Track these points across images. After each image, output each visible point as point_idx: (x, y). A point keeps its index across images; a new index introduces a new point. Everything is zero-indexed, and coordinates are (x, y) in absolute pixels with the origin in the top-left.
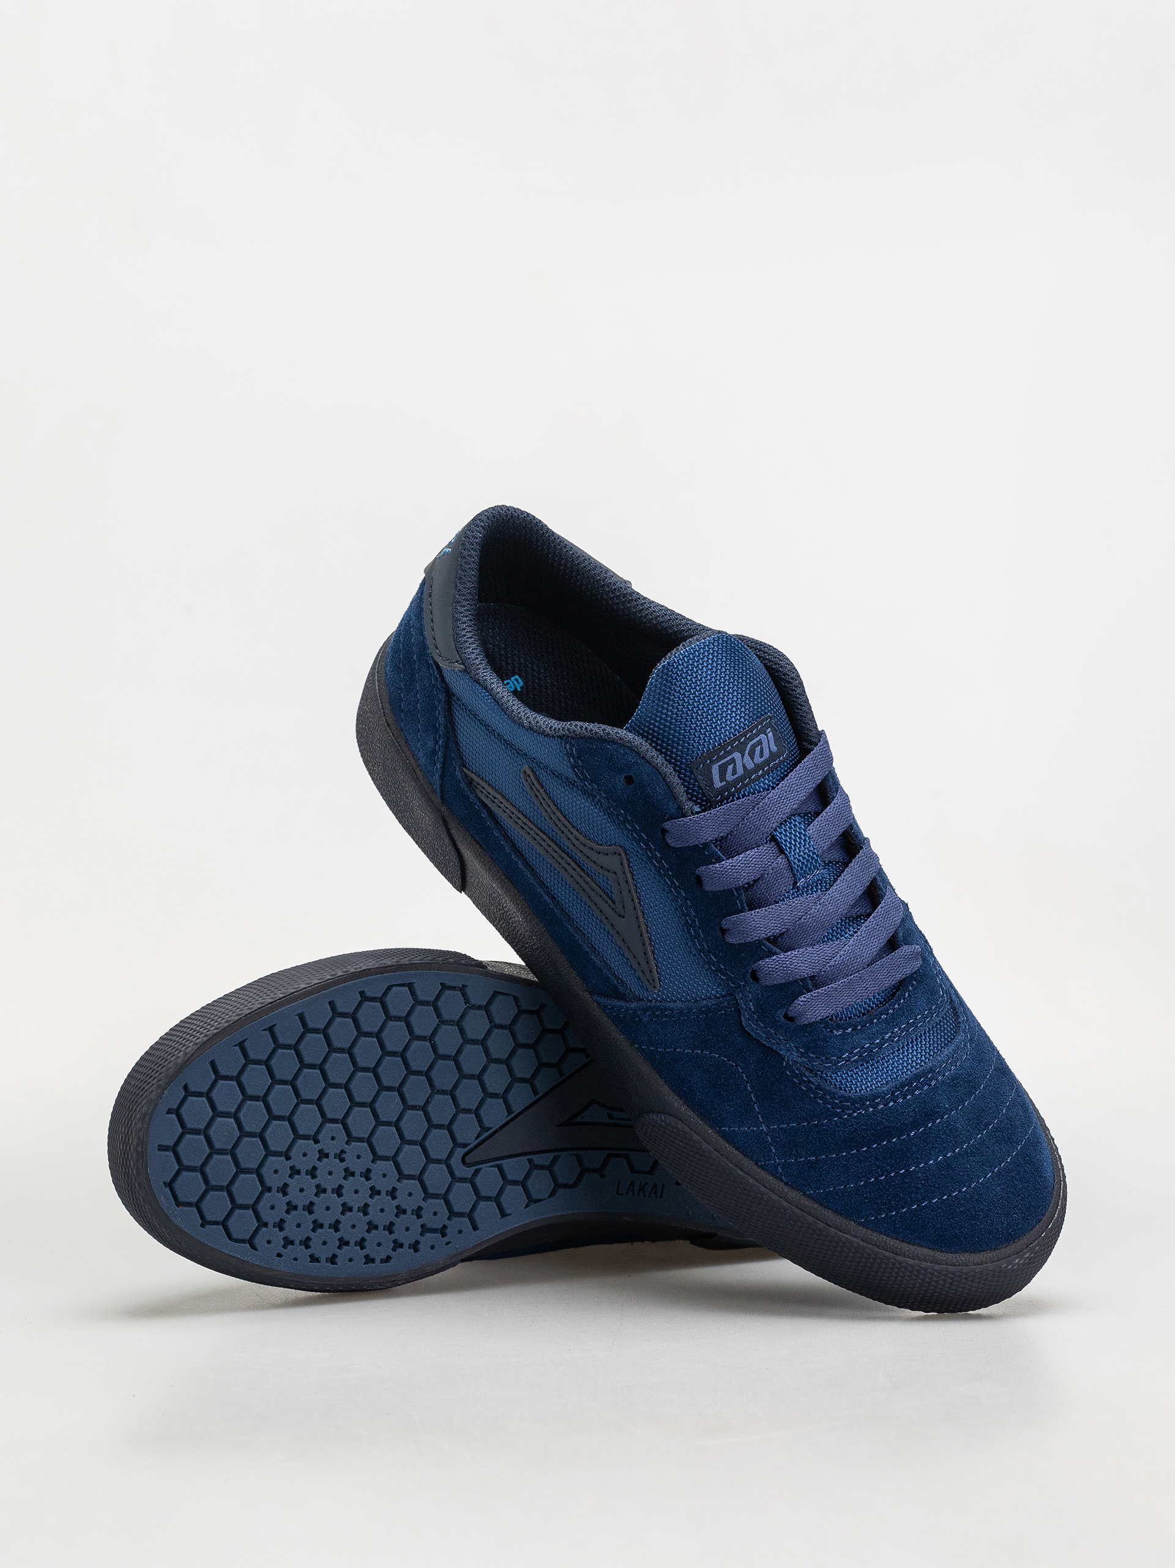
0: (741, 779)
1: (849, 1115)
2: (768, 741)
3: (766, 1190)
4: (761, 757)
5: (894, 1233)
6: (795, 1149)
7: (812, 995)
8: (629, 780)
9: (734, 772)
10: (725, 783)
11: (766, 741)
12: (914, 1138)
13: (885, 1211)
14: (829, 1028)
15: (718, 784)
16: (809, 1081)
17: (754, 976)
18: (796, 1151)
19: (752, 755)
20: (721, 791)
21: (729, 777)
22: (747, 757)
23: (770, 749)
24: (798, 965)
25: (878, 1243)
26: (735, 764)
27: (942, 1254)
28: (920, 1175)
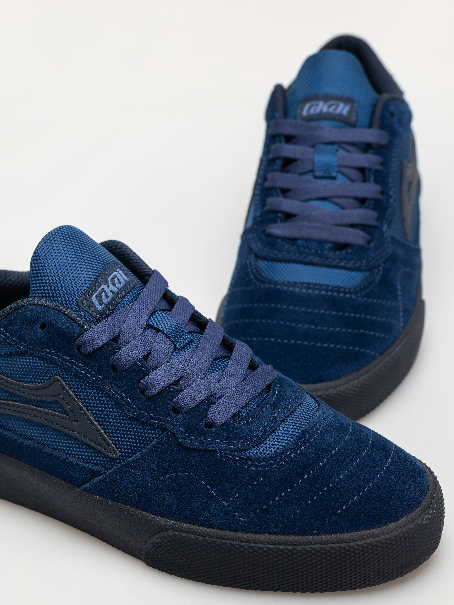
0: (113, 300)
1: (276, 468)
2: (121, 275)
3: (245, 543)
4: (120, 284)
5: (341, 530)
6: (251, 506)
7: (216, 405)
8: (43, 327)
9: (107, 297)
10: (103, 305)
11: (120, 276)
12: (323, 466)
13: (327, 518)
14: (237, 422)
15: (100, 308)
16: (240, 458)
17: (176, 411)
18: (253, 507)
19: (114, 284)
20: (104, 311)
21: (105, 301)
22: (111, 286)
23: (123, 279)
24: (199, 391)
25: (333, 541)
26: (105, 292)
27: (377, 530)
28: (338, 486)
